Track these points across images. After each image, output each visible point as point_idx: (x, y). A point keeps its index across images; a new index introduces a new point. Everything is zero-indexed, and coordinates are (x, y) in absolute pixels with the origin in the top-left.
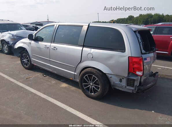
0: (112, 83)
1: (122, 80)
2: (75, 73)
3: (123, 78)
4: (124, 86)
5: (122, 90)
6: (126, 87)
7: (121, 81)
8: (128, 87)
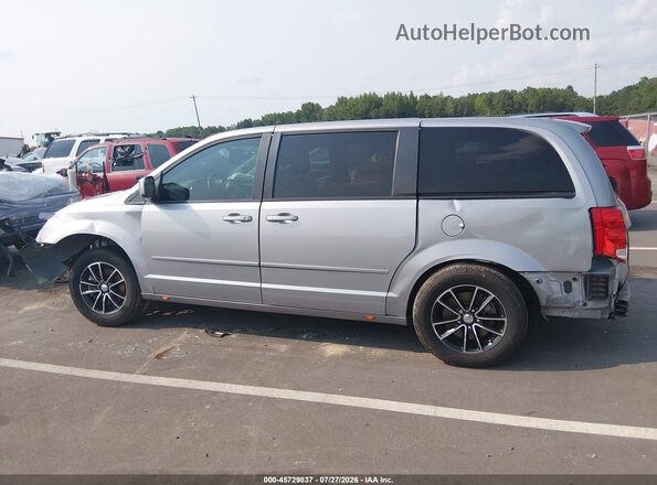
0: (543, 302)
1: (574, 284)
2: (390, 294)
3: (575, 279)
4: (578, 302)
5: (575, 316)
6: (585, 305)
7: (568, 287)
8: (590, 304)
